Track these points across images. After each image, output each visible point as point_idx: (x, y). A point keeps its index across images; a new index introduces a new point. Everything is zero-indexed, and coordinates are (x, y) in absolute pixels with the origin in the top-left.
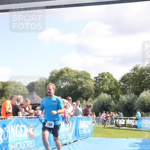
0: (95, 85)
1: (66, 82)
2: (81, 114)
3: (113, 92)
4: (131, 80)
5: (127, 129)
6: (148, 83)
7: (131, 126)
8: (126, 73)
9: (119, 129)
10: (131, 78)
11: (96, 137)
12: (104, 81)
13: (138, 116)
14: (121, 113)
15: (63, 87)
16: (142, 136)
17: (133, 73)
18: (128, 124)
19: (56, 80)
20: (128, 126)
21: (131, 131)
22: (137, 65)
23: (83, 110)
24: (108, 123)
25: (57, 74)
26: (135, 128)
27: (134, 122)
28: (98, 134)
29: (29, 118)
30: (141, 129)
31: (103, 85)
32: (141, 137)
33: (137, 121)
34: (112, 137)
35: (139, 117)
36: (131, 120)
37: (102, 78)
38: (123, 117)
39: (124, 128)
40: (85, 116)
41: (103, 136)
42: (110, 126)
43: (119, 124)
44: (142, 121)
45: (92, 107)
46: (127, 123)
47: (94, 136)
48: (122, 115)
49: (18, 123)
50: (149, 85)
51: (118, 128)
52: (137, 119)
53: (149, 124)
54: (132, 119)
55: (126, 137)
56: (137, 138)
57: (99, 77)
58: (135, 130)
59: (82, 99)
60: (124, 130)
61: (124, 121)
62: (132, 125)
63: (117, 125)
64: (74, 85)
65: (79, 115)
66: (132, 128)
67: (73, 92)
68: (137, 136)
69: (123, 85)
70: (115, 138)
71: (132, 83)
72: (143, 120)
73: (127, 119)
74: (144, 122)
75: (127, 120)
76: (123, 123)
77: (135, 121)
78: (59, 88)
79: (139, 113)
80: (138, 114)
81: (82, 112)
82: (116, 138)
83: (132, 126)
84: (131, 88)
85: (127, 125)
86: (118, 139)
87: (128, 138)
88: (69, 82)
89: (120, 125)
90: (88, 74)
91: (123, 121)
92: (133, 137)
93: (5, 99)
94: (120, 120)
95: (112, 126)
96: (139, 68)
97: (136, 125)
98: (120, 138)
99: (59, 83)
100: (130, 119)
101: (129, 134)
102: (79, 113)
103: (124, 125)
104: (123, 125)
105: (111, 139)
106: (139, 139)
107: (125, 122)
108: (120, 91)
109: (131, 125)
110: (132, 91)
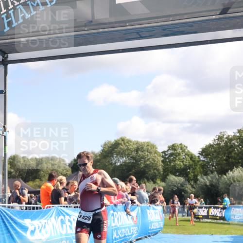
0: (163, 161)
1: (123, 158)
2: (147, 201)
3: (189, 170)
4: (214, 153)
5: (210, 222)
6: (238, 158)
7: (216, 218)
8: (208, 144)
9: (200, 222)
10: (215, 151)
11: (168, 233)
12: (176, 156)
13: (226, 203)
14: (202, 200)
15: (119, 164)
16: (233, 232)
17: (217, 144)
18: (212, 214)
19: (110, 155)
20: (212, 217)
21: (217, 225)
22: (221, 133)
23: (149, 197)
24: (184, 214)
25: (111, 147)
26: (222, 221)
27: (220, 212)
28: (170, 229)
29: (75, 207)
30: (230, 222)
31: (175, 161)
32: (231, 233)
33: (225, 210)
34: (189, 234)
35: (227, 205)
36: (215, 210)
37: (173, 152)
38: (205, 205)
39: (206, 220)
40: (151, 204)
41: (177, 233)
42: (186, 217)
43: (198, 215)
44: (232, 210)
45: (162, 191)
46: (210, 214)
47: (164, 233)
48: (203, 202)
49: (60, 214)
50: (240, 161)
51: (198, 220)
52: (224, 208)
53: (241, 215)
54: (217, 208)
55: (210, 233)
56: (225, 234)
57: (170, 151)
58: (222, 223)
59: (146, 180)
60: (207, 224)
61: (206, 210)
62: (217, 216)
63: (197, 217)
64: (134, 161)
65: (144, 202)
66: (218, 221)
67: (134, 171)
68: (226, 231)
69: (203, 160)
70: (194, 234)
71: (216, 157)
72: (233, 208)
73: (211, 207)
74: (234, 211)
75: (210, 209)
76: (205, 214)
77: (222, 210)
78: (113, 166)
79: (227, 199)
80: (225, 200)
81: (148, 198)
82: (196, 235)
83: (218, 218)
84: (215, 164)
85: (210, 217)
86: (198, 235)
87: (212, 235)
88: (128, 157)
89: (200, 217)
90: (153, 146)
91: (204, 211)
92: (220, 233)
93: (40, 182)
94: (200, 209)
95: (189, 218)
96: (225, 137)
97: (223, 216)
98: (202, 235)
99: (114, 159)
100: (214, 208)
101: (213, 230)
102: (143, 200)
103: (207, 217)
104: (204, 217)
105: (189, 236)
106: (227, 236)
107: (208, 212)
108: (199, 168)
109: (215, 216)
110: (216, 168)
